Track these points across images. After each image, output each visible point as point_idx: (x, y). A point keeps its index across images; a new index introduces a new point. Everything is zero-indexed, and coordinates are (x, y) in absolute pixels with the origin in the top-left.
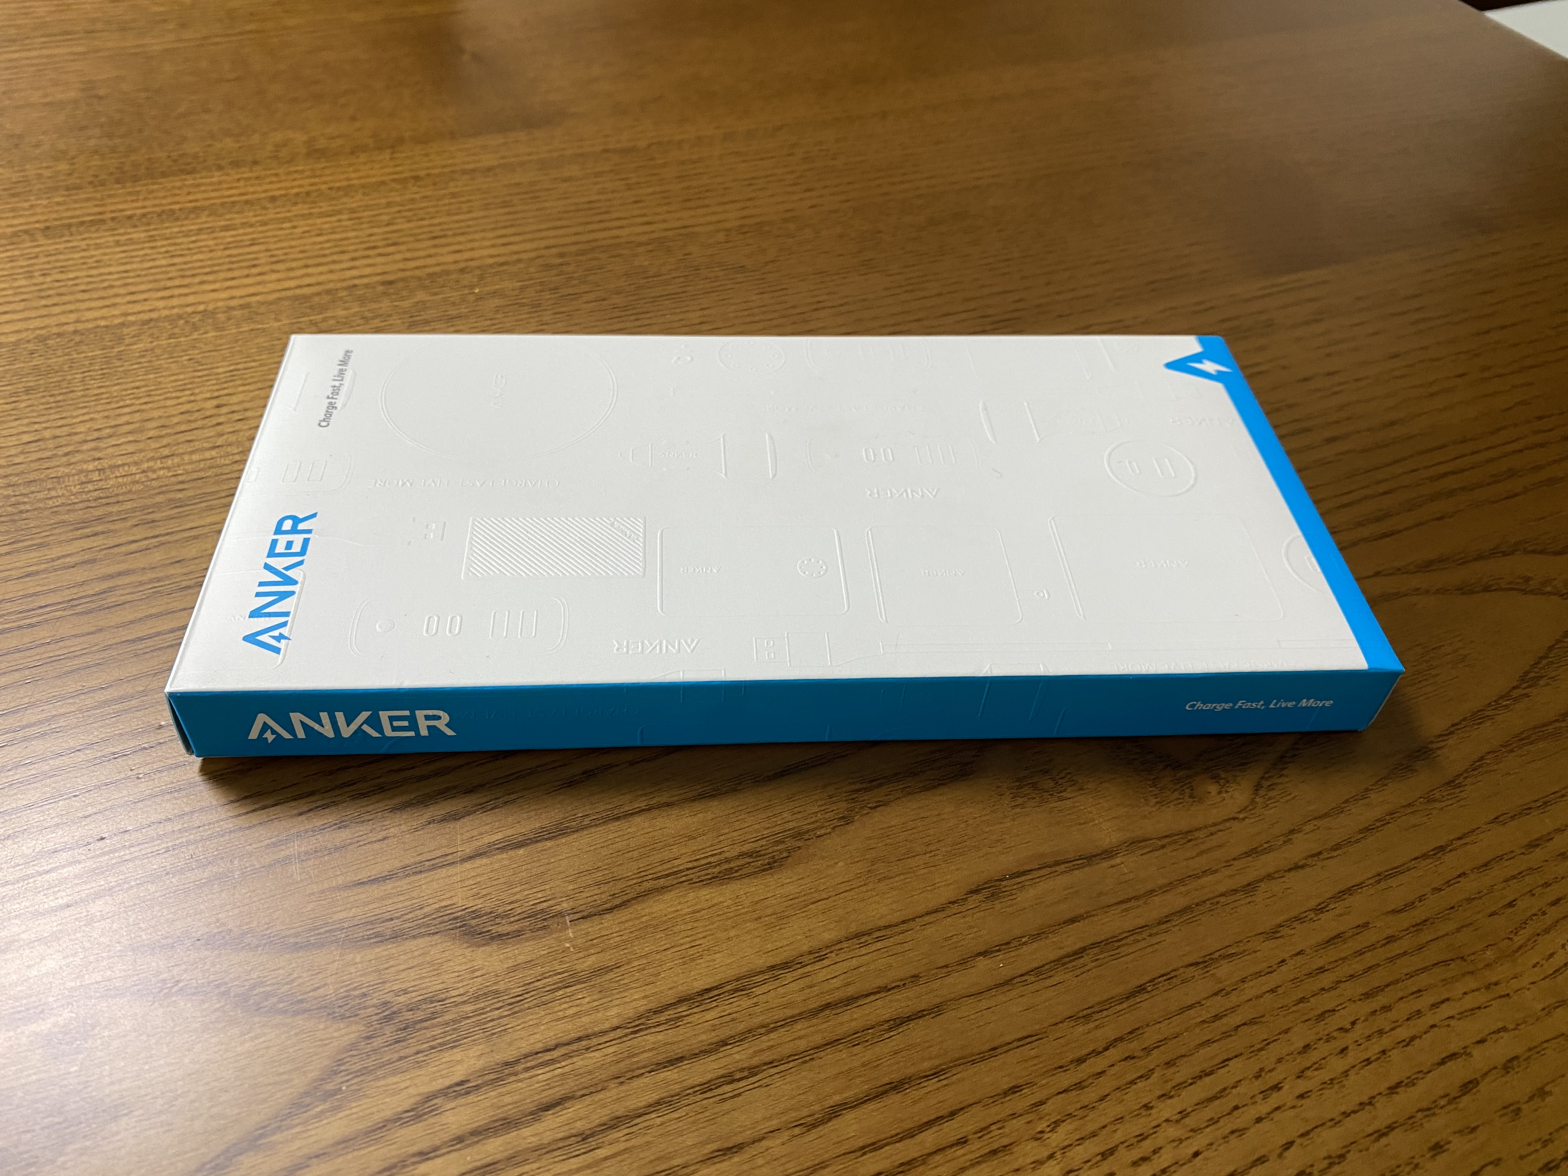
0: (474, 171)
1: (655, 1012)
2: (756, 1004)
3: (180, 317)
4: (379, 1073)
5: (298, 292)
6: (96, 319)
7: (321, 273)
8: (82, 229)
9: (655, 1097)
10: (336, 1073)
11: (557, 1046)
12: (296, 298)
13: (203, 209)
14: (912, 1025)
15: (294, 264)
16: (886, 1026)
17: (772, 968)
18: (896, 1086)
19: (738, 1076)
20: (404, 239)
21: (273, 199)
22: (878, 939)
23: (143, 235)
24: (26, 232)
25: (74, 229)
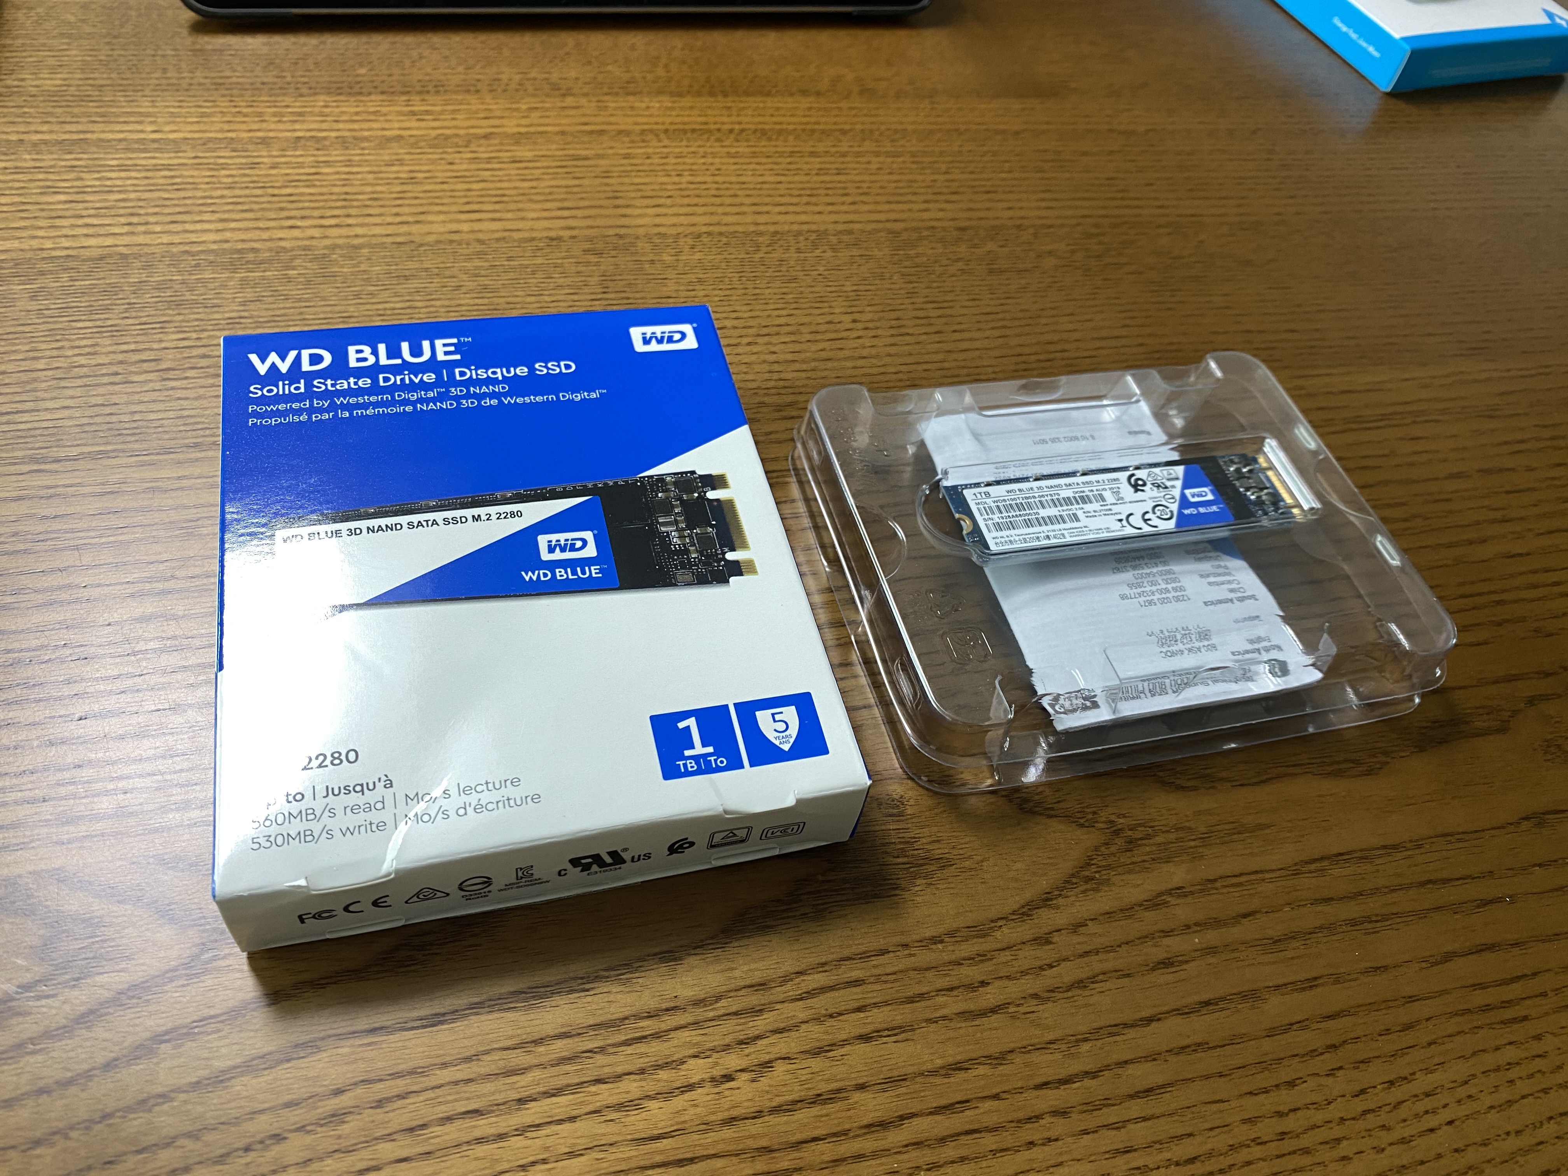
0: (1003, 132)
1: (1306, 863)
2: (1378, 871)
3: (799, 233)
4: (1120, 869)
5: (889, 225)
6: (733, 224)
7: (903, 211)
8: (695, 135)
9: (1318, 923)
10: (1089, 865)
11: (1241, 875)
12: (890, 232)
13: (789, 132)
14: (1494, 906)
15: (878, 199)
16: (1475, 903)
17: (1385, 847)
18: (1491, 947)
19: (1374, 918)
20: (961, 190)
21: (844, 132)
22: (1460, 841)
23: (747, 150)
24: (651, 131)
25: (689, 135)
